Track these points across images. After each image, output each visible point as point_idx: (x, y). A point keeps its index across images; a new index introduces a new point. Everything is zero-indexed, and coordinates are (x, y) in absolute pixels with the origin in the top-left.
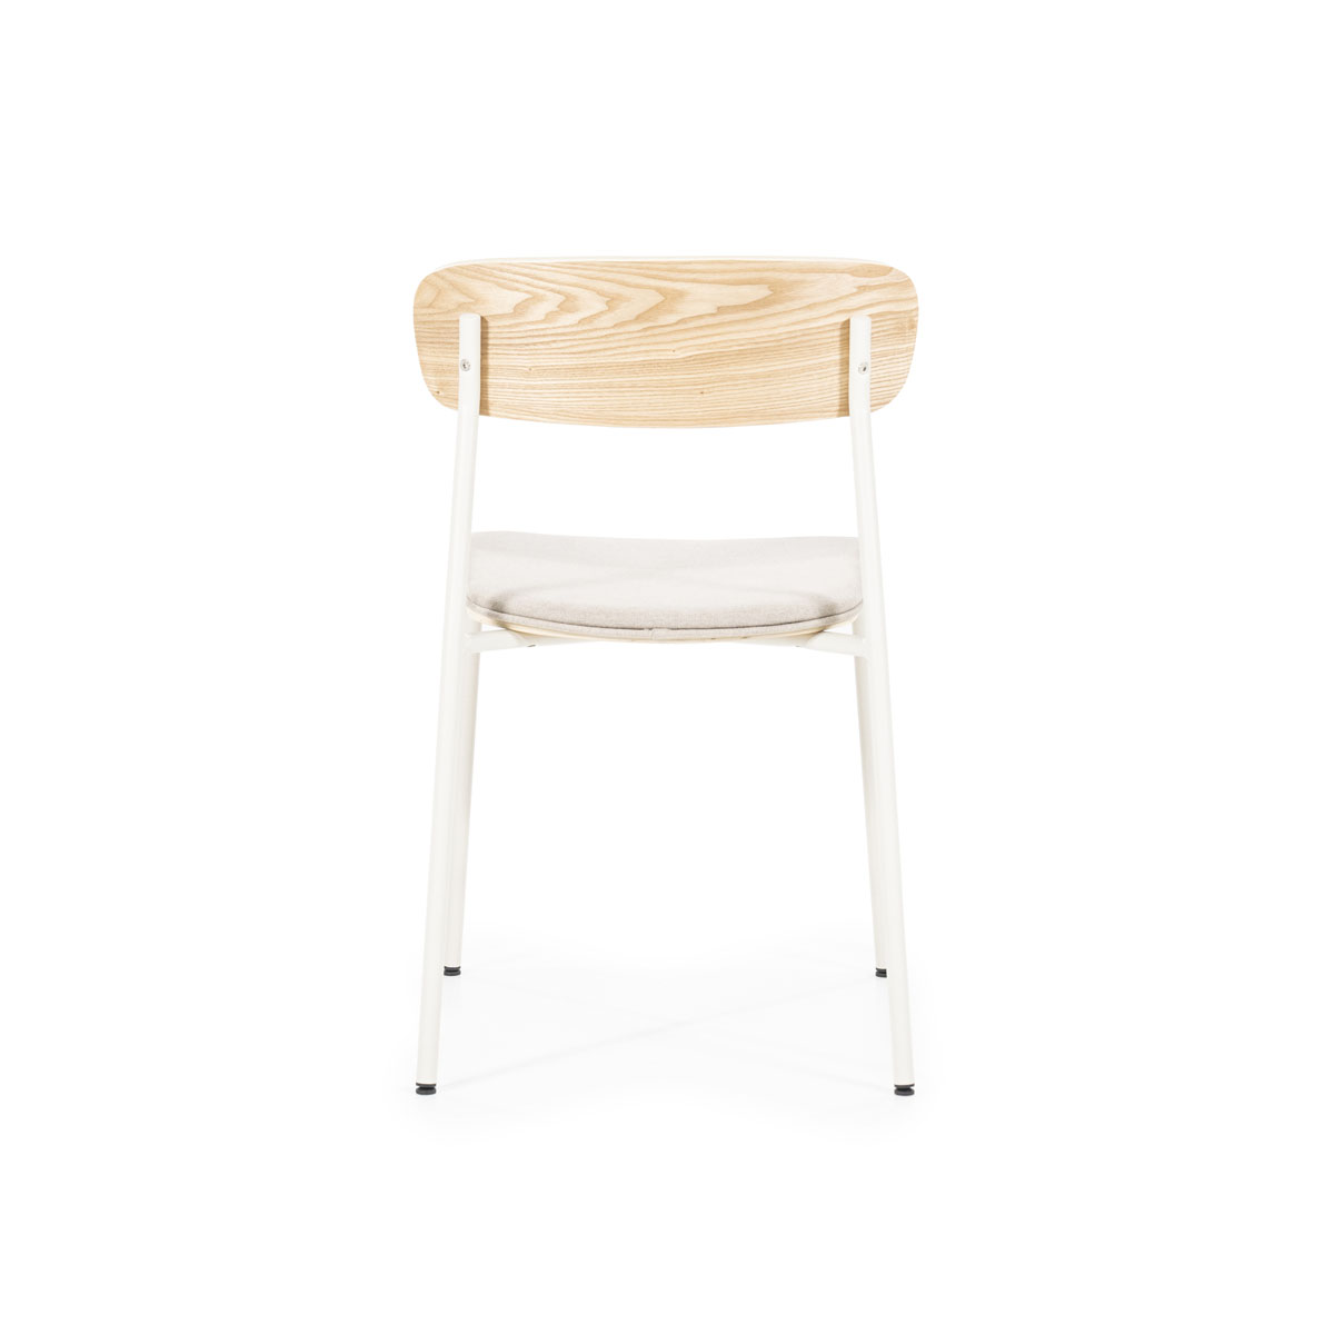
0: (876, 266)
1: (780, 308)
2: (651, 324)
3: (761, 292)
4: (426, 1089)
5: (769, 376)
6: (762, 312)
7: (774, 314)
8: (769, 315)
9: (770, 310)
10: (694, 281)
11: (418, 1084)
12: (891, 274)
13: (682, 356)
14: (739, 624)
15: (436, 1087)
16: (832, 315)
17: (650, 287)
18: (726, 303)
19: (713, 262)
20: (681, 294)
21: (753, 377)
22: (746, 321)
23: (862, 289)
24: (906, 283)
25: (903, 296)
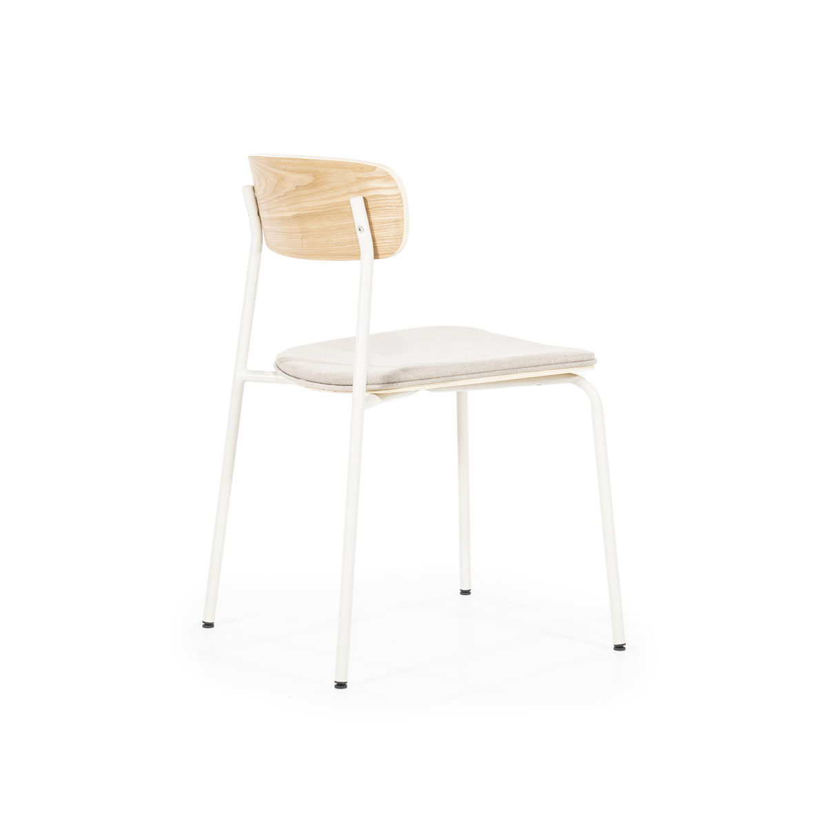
1: (319, 189)
4: (208, 625)
6: (313, 191)
9: (316, 190)
10: (285, 170)
12: (376, 170)
15: (214, 624)
18: (299, 184)
20: (283, 178)
22: (308, 195)
23: (359, 180)
24: (387, 177)
25: (386, 185)
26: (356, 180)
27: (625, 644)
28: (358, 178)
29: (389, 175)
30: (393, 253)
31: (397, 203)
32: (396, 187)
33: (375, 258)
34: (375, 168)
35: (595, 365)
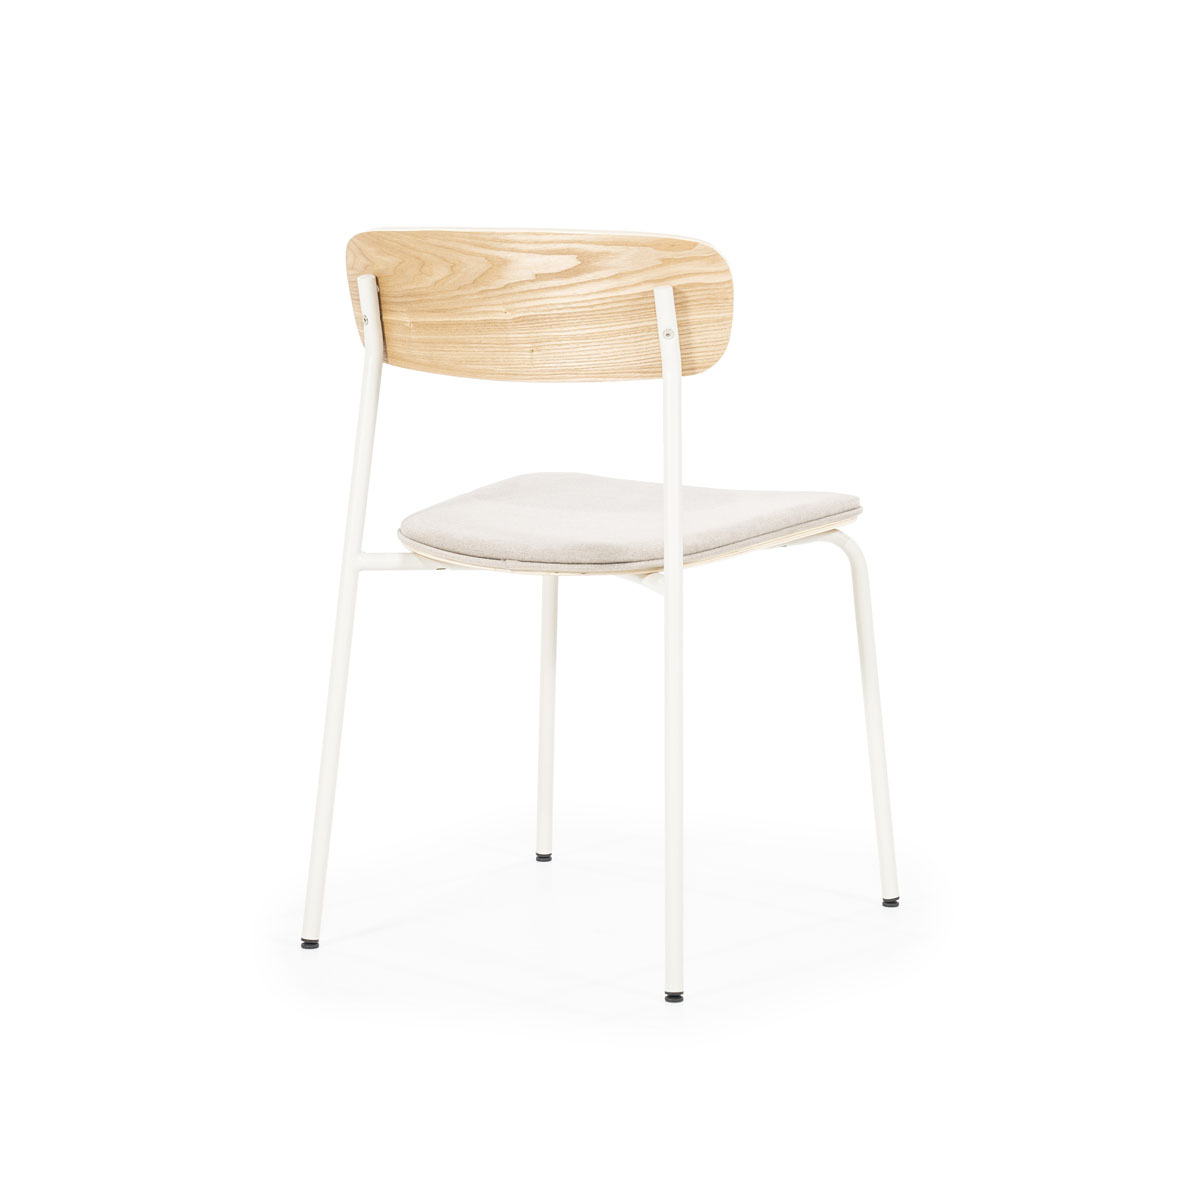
0: (679, 241)
1: (590, 276)
2: (484, 288)
3: (571, 262)
4: (310, 944)
5: (587, 338)
6: (574, 280)
7: (584, 283)
8: (581, 283)
9: (582, 278)
10: (513, 250)
11: (303, 940)
12: (696, 248)
13: (512, 317)
14: (574, 561)
15: (319, 943)
16: (639, 284)
17: (481, 255)
18: (542, 271)
19: (528, 233)
20: (505, 262)
21: (574, 338)
22: (561, 287)
23: (666, 262)
24: (714, 257)
25: (712, 269)
26: (660, 263)
27: (898, 898)
28: (663, 260)
29: (717, 255)
30: (708, 367)
31: (721, 296)
32: (727, 271)
33: (683, 375)
34: (695, 244)
35: (859, 516)
